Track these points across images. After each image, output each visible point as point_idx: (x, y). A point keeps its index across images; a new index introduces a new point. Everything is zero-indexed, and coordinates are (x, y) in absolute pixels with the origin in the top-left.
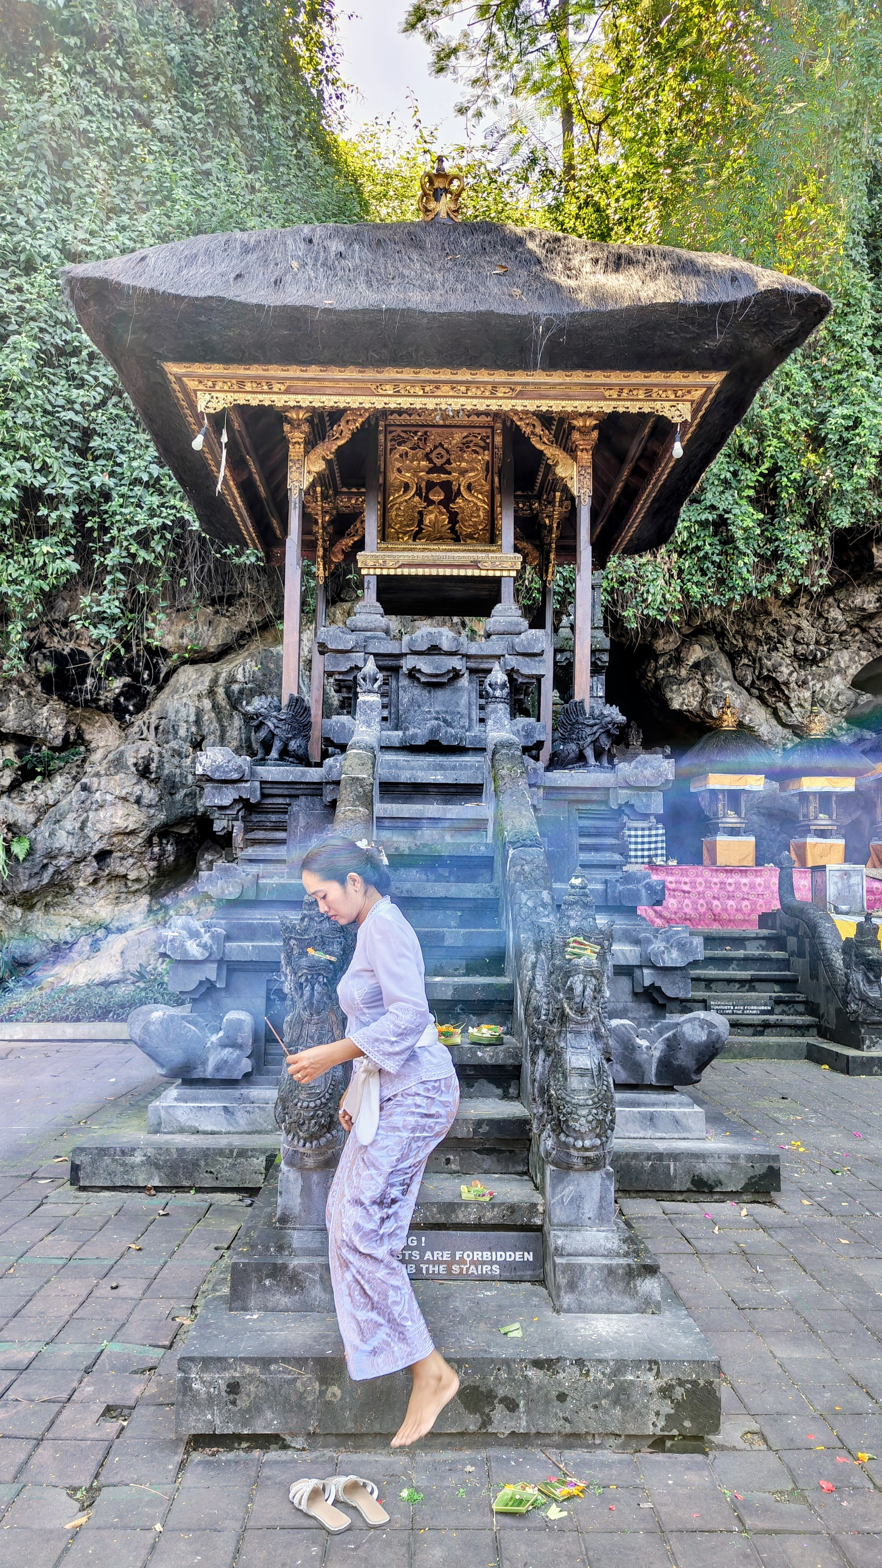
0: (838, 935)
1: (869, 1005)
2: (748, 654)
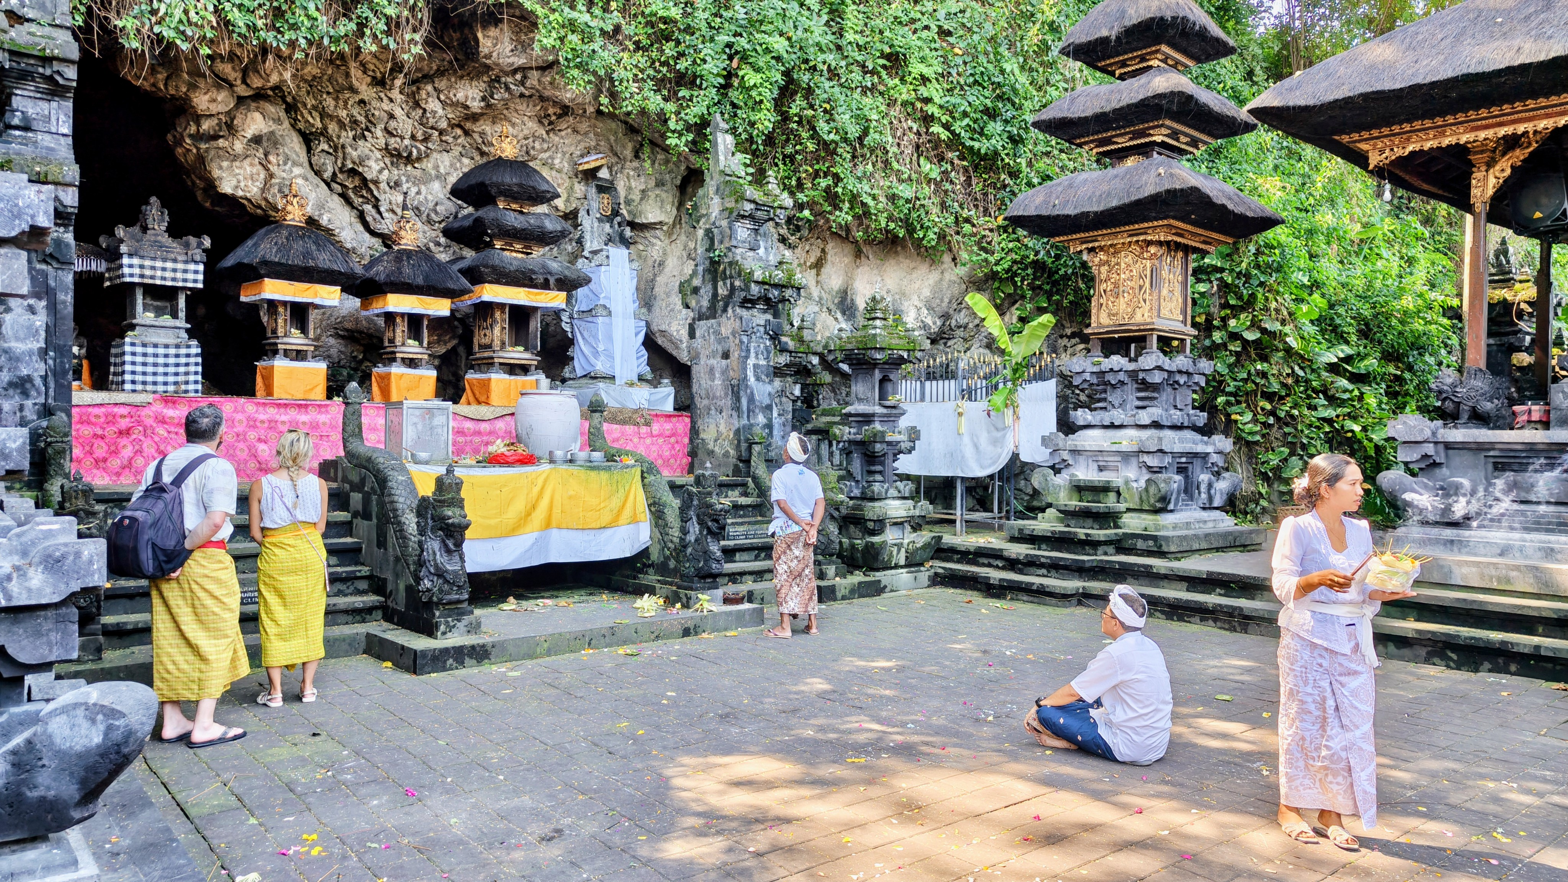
0: (413, 490)
1: (446, 581)
2: (329, 139)
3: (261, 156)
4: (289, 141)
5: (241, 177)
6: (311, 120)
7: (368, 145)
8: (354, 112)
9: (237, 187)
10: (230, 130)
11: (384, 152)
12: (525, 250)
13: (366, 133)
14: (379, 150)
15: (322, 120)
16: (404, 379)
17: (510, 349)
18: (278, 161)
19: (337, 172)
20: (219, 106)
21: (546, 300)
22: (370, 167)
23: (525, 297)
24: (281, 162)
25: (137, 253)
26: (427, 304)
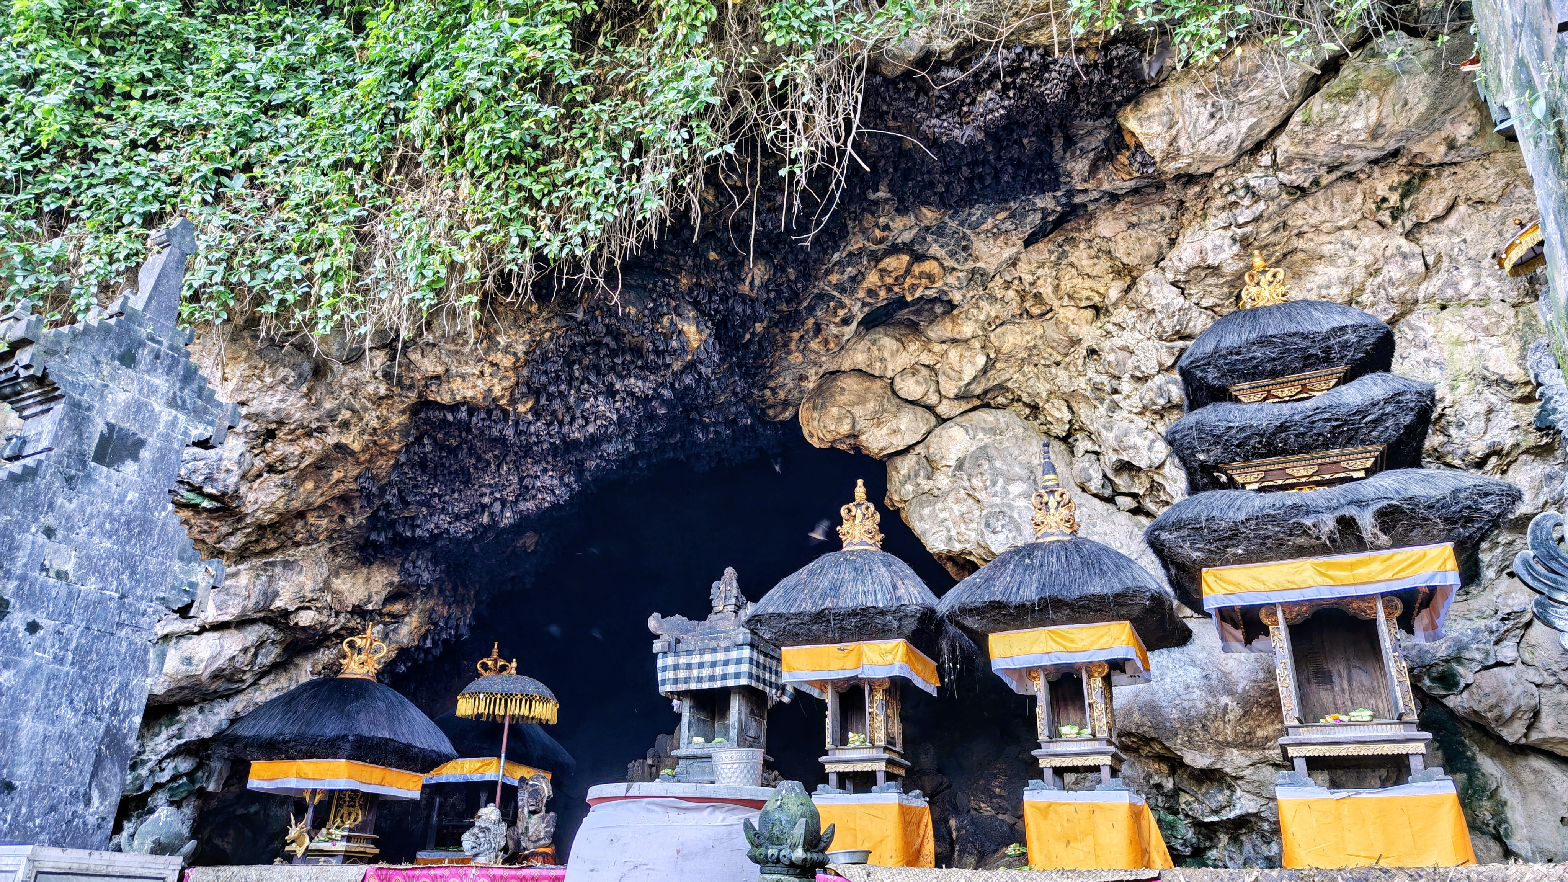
3: (966, 484)
4: (1017, 452)
5: (949, 523)
6: (1057, 414)
7: (1125, 414)
8: (1090, 373)
9: (950, 539)
10: (931, 465)
11: (1148, 414)
12: (1327, 477)
13: (1115, 397)
14: (1141, 413)
15: (1070, 407)
16: (1052, 815)
17: (1330, 719)
18: (984, 482)
19: (1110, 475)
20: (906, 437)
21: (1388, 575)
22: (1134, 447)
23: (1320, 580)
24: (988, 483)
25: (673, 649)
26: (1072, 641)
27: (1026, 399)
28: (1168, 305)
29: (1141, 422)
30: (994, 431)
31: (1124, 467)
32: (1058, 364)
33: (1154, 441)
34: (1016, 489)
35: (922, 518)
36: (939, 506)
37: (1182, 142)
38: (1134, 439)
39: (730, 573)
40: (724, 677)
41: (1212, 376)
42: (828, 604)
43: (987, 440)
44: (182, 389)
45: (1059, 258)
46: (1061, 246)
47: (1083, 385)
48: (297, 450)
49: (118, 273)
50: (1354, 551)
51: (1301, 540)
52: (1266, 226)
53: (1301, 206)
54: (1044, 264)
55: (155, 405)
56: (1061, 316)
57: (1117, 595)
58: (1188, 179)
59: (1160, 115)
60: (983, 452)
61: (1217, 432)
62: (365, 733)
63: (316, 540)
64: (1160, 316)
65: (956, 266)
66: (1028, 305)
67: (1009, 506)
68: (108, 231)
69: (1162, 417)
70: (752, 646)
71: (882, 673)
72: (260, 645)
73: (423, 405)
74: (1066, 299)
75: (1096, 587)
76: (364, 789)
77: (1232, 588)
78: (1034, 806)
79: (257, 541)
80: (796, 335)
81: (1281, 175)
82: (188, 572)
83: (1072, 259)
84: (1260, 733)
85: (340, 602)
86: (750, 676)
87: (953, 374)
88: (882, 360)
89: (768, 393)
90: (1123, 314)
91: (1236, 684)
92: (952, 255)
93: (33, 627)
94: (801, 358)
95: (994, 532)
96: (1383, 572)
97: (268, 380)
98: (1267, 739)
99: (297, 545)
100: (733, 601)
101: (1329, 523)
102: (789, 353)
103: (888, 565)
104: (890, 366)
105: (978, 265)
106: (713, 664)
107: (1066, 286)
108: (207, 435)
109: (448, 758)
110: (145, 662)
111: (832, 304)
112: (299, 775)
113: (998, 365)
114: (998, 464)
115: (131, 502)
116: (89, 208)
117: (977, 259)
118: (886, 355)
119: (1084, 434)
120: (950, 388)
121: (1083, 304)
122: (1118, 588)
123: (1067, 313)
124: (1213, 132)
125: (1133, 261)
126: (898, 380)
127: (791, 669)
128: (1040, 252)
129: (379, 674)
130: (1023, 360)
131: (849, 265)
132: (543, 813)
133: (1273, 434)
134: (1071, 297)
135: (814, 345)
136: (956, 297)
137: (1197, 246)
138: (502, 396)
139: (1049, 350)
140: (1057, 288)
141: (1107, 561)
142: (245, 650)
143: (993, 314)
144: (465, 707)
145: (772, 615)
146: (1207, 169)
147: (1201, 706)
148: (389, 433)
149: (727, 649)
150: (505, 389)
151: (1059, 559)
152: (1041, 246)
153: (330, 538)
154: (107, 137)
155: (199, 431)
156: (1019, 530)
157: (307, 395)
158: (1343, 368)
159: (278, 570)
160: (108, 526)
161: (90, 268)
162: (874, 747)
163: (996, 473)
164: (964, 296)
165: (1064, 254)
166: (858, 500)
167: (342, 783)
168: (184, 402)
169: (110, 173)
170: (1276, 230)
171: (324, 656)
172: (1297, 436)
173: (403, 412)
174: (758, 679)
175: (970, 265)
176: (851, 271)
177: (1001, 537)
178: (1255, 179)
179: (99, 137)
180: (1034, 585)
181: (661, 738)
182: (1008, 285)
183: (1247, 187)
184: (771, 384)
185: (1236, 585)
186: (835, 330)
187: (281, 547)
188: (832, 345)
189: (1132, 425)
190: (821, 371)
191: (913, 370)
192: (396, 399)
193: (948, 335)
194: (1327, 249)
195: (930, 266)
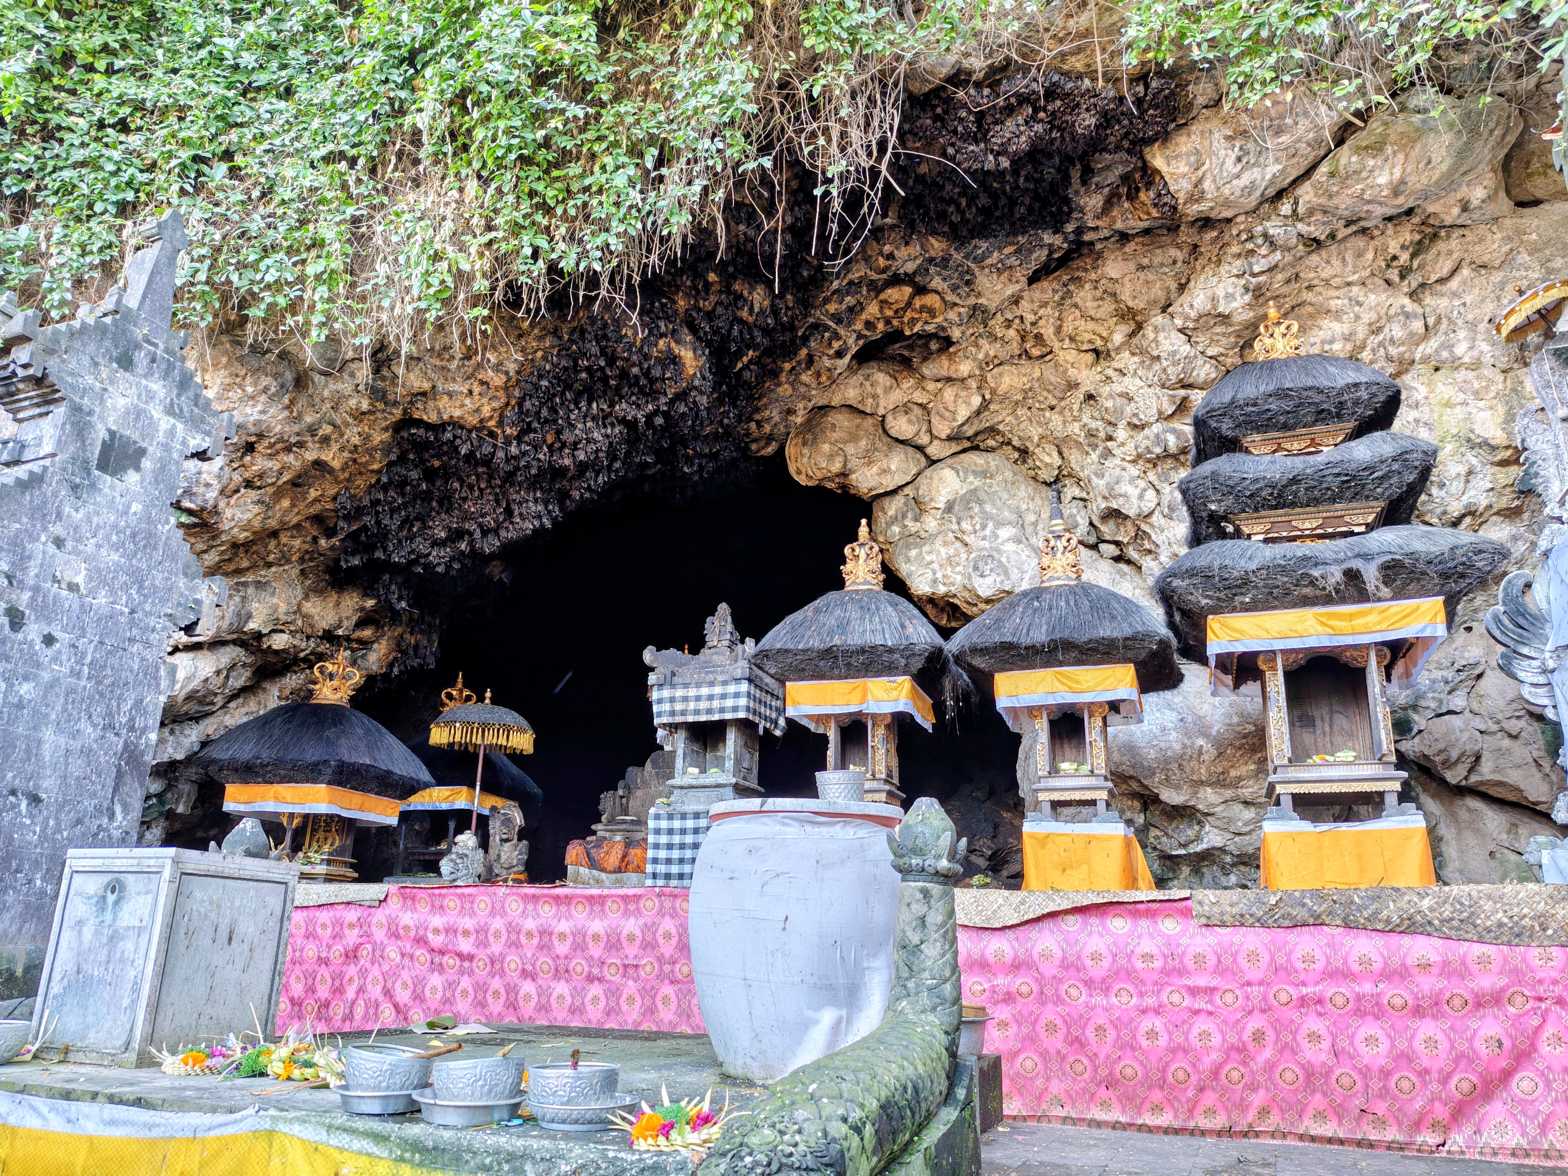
2: (1077, 478)
3: (955, 527)
4: (1006, 497)
5: (935, 566)
6: (1047, 459)
7: (1117, 461)
8: (1085, 419)
9: (935, 581)
10: (919, 506)
11: (1141, 462)
12: (1330, 530)
13: (1109, 444)
14: (1134, 462)
15: (1060, 453)
16: (1050, 845)
17: (1317, 759)
18: (974, 526)
19: (1096, 522)
20: (896, 477)
21: (1384, 626)
22: (1124, 495)
23: (1320, 629)
24: (978, 527)
25: (669, 681)
26: (1078, 682)
27: (1016, 442)
28: (1174, 353)
29: (1134, 471)
30: (984, 474)
31: (1113, 515)
32: (1052, 408)
33: (1145, 490)
34: (1005, 533)
35: (908, 560)
36: (926, 548)
37: (1207, 185)
38: (1125, 488)
39: (723, 608)
40: (722, 710)
41: (1226, 427)
42: (837, 641)
43: (977, 483)
44: (179, 396)
45: (1063, 298)
46: (1065, 285)
47: (1077, 431)
48: (275, 465)
49: (93, 267)
50: (1354, 603)
51: (1307, 591)
52: (1280, 277)
53: (1315, 258)
54: (1047, 303)
55: (154, 412)
56: (1061, 359)
57: (1126, 639)
58: (1205, 223)
59: (1188, 154)
60: (972, 497)
61: (1231, 483)
62: (346, 758)
63: (289, 561)
64: (1165, 363)
65: (958, 301)
66: (1028, 346)
67: (998, 551)
68: (78, 220)
69: (1155, 465)
70: (750, 680)
71: (888, 708)
72: (232, 667)
73: (407, 422)
74: (1067, 341)
75: (1106, 631)
76: (345, 814)
77: (1237, 635)
78: (1032, 836)
79: (230, 560)
80: (787, 366)
81: (1300, 226)
82: (193, 589)
83: (1077, 300)
84: (1233, 773)
85: (312, 626)
86: (748, 709)
87: (947, 414)
88: (875, 396)
89: (753, 425)
90: (1125, 360)
91: (1210, 727)
92: (954, 288)
93: (49, 640)
94: (790, 390)
95: (982, 576)
96: (1379, 623)
97: (250, 390)
98: (1240, 779)
99: (269, 565)
100: (728, 636)
101: (1336, 575)
102: (779, 385)
103: (895, 605)
104: (882, 403)
105: (980, 301)
106: (711, 698)
107: (1068, 328)
108: (205, 446)
109: (427, 786)
110: (157, 678)
111: (827, 335)
112: (276, 799)
113: (992, 407)
114: (988, 507)
115: (135, 514)
116: (56, 193)
117: (979, 295)
118: (879, 391)
119: (1072, 480)
120: (943, 429)
121: (1085, 347)
122: (1128, 632)
123: (1067, 355)
124: (1238, 176)
125: (1138, 304)
126: (889, 418)
127: (795, 703)
128: (1043, 291)
129: (352, 699)
130: (1017, 403)
131: (848, 294)
132: (515, 841)
133: (1284, 486)
134: (1072, 339)
135: (805, 378)
136: (956, 333)
137: (1209, 293)
138: (491, 418)
139: (1045, 393)
140: (1059, 330)
141: (1116, 605)
142: (218, 672)
143: (992, 353)
144: (438, 736)
145: (779, 651)
146: (1228, 214)
147: (1177, 747)
148: (370, 452)
149: (725, 683)
150: (494, 410)
151: (1067, 603)
152: (1045, 284)
153: (302, 560)
154: (70, 113)
155: (197, 442)
156: (1006, 573)
157: (288, 407)
158: (1351, 425)
159: (251, 590)
160: (114, 538)
161: (62, 260)
162: (874, 778)
163: (986, 517)
164: (963, 333)
165: (1068, 294)
166: (861, 540)
167: (323, 808)
168: (181, 410)
169: (79, 155)
170: (1288, 281)
171: (292, 681)
172: (1307, 489)
173: (386, 429)
174: (755, 713)
175: (972, 301)
176: (849, 300)
177: (989, 580)
178: (1274, 228)
179: (62, 113)
180: (1044, 627)
181: (631, 771)
182: (1008, 324)
183: (1265, 235)
184: (757, 417)
185: (1241, 632)
186: (827, 363)
187: (253, 567)
188: (824, 378)
189: (1124, 473)
190: (810, 405)
191: (905, 408)
192: (379, 415)
193: (944, 373)
194: (1334, 304)
195: (931, 300)
